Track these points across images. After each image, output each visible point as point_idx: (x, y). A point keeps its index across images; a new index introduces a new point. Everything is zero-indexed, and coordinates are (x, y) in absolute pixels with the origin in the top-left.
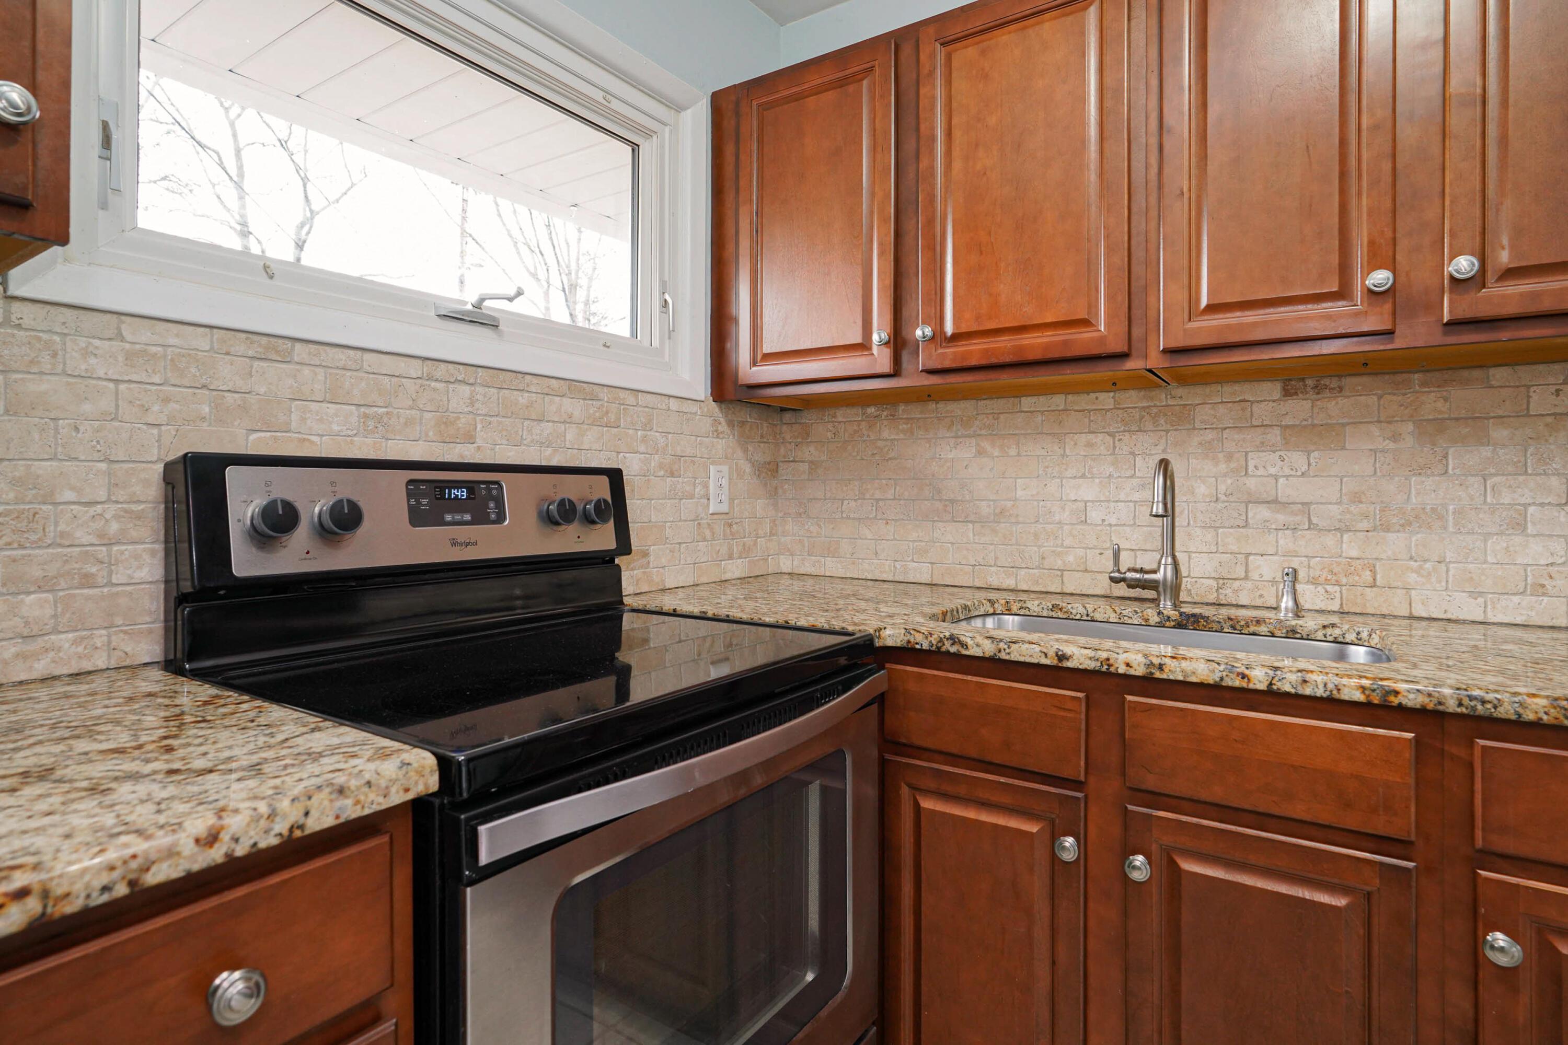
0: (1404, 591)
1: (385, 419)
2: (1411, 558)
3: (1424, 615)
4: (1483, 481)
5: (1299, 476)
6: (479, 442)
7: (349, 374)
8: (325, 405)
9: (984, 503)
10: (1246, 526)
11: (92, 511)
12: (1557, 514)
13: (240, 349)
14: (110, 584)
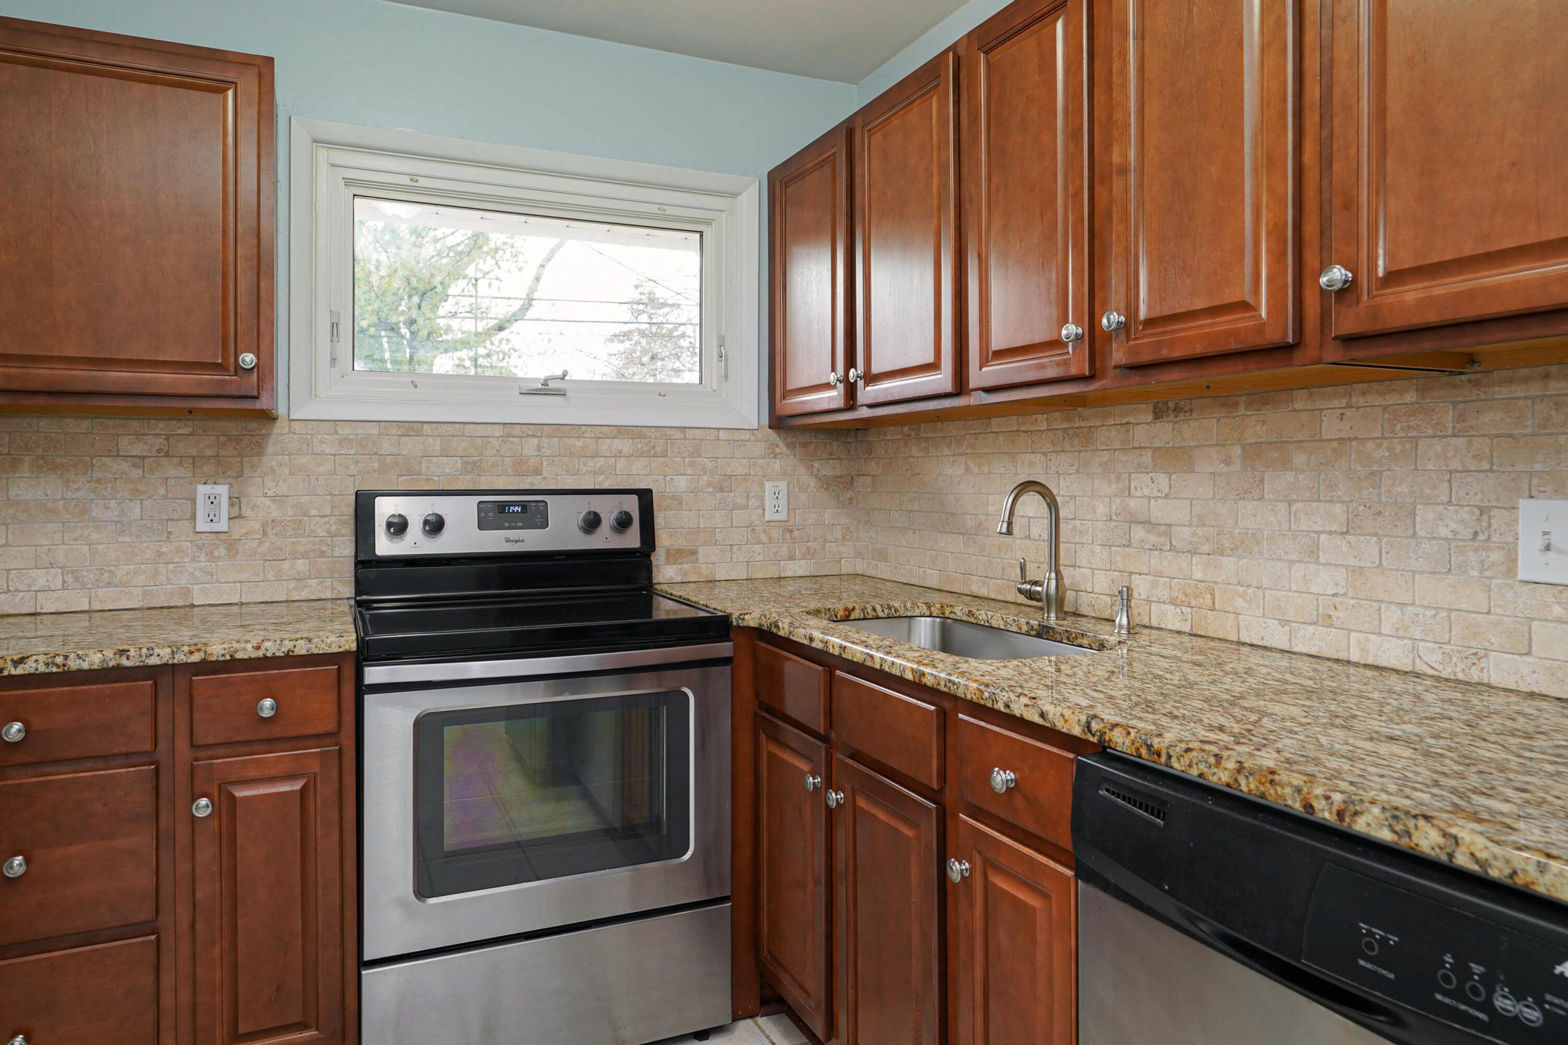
0: (1234, 615)
1: (479, 464)
2: (1239, 583)
3: (1248, 641)
4: (1288, 507)
5: (1163, 498)
6: (545, 474)
7: (455, 439)
8: (442, 458)
9: (969, 516)
10: (1129, 546)
11: (325, 519)
12: (1339, 543)
13: (393, 431)
14: (332, 556)
